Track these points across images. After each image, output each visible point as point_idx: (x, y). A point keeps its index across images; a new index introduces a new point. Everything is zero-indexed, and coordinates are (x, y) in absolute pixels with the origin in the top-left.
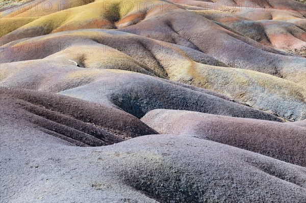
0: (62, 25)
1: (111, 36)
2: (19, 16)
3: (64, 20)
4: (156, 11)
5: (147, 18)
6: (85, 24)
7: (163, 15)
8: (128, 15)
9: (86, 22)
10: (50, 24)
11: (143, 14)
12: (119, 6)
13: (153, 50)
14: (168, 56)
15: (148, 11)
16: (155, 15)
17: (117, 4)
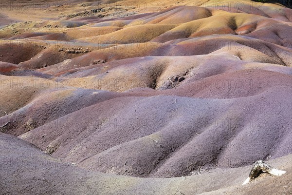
0: (198, 31)
2: (162, 23)
3: (198, 27)
4: (264, 24)
5: (258, 28)
6: (216, 31)
7: (270, 27)
8: (242, 25)
9: (217, 29)
10: (189, 30)
11: (254, 26)
12: (235, 18)
13: (276, 51)
14: (288, 56)
15: (257, 23)
16: (264, 26)
17: (234, 17)
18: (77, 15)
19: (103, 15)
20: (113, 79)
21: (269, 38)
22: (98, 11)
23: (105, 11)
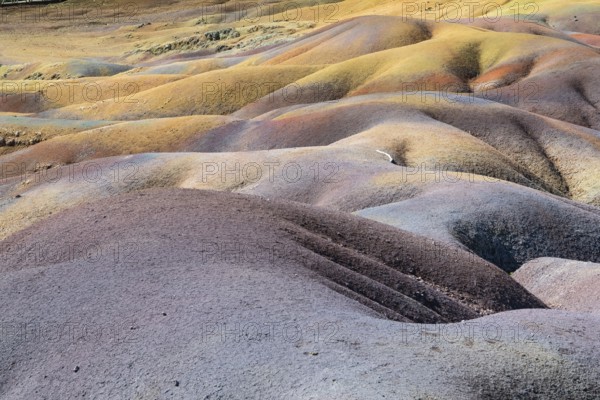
0: (368, 82)
1: (459, 106)
2: (289, 63)
3: (372, 71)
4: (553, 61)
5: (534, 73)
6: (411, 81)
7: (566, 68)
8: (495, 66)
9: (413, 77)
10: (345, 80)
11: (526, 66)
12: (481, 47)
13: (542, 138)
14: (572, 151)
15: (536, 59)
16: (551, 68)
17: (477, 45)
18: (170, 48)
19: (229, 45)
20: (25, 214)
21: (550, 100)
22: (221, 35)
23: (238, 35)
